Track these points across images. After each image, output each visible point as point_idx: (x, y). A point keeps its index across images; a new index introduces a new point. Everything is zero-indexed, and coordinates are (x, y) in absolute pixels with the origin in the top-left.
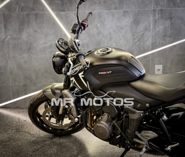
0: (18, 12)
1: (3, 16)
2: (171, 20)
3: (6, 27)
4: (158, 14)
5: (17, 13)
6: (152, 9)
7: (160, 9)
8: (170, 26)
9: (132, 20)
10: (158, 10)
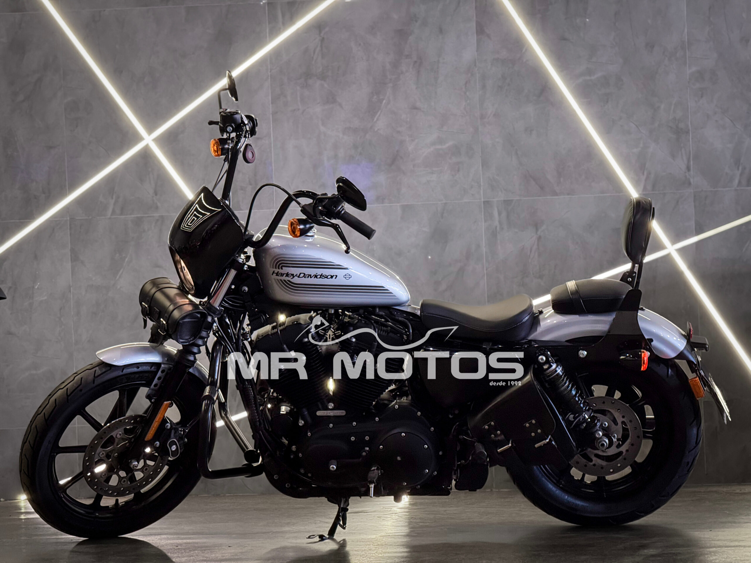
0: (112, 215)
1: (71, 229)
2: (537, 230)
3: (75, 258)
4: (500, 214)
5: (110, 218)
6: (482, 200)
7: (504, 201)
8: (535, 247)
9: (426, 229)
10: (498, 201)
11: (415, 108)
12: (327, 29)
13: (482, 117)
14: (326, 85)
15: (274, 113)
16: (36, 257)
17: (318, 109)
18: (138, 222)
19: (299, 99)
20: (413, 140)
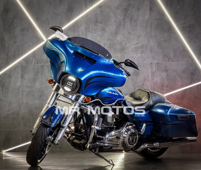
0: (34, 64)
1: (21, 68)
2: (167, 72)
3: (22, 77)
4: (155, 67)
6: (150, 62)
7: (157, 63)
8: (166, 77)
10: (155, 63)
11: (130, 33)
12: (103, 8)
13: (151, 37)
14: (102, 25)
15: (85, 34)
16: (10, 76)
17: (99, 33)
18: (42, 66)
19: (93, 30)
20: (129, 43)
